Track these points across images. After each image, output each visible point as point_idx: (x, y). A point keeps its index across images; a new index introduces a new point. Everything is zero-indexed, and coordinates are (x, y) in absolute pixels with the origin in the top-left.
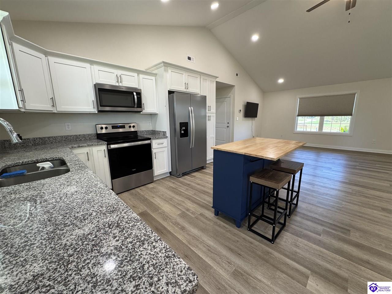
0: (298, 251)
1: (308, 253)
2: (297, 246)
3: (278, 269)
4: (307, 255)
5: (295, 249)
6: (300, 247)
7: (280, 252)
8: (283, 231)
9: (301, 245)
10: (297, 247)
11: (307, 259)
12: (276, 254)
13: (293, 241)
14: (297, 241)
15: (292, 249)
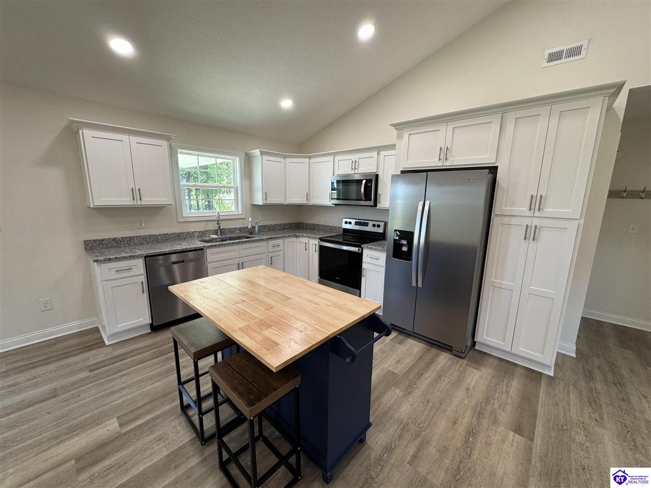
0: (152, 437)
1: (140, 447)
2: (160, 439)
3: (151, 401)
4: (140, 444)
5: (157, 434)
6: (153, 444)
7: (165, 413)
8: (195, 435)
9: (157, 447)
10: (158, 439)
11: (135, 440)
12: (167, 408)
13: (170, 440)
14: (165, 446)
15: (159, 430)
